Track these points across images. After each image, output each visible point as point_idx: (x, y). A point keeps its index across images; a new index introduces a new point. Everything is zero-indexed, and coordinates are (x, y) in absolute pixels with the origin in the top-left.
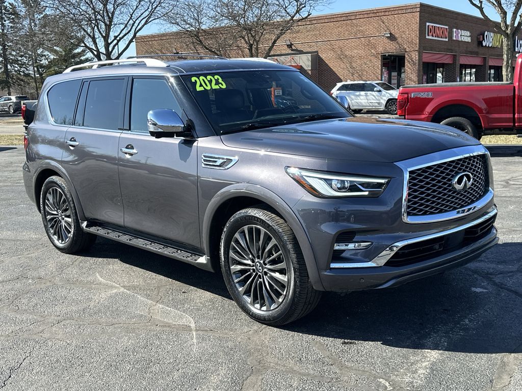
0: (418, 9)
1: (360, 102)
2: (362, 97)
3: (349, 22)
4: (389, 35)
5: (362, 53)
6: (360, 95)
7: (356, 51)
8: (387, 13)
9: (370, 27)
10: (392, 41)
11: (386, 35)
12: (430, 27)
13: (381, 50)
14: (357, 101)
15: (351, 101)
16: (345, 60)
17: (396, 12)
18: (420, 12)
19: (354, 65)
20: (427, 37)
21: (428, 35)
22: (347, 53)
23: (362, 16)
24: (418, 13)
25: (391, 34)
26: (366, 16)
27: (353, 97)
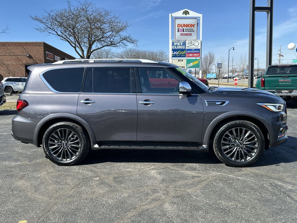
0: (43, 45)
1: (19, 88)
2: (20, 85)
3: (5, 47)
4: (28, 56)
5: (14, 63)
6: (19, 84)
7: (10, 62)
8: (26, 45)
9: (18, 51)
10: (30, 58)
11: (27, 56)
12: (48, 54)
13: (24, 62)
14: (18, 87)
15: (14, 87)
16: (4, 66)
17: (32, 45)
18: (44, 46)
19: (10, 69)
20: (47, 58)
21: (47, 57)
22: (5, 63)
23: (12, 45)
24: (43, 47)
25: (29, 55)
26: (15, 45)
27: (15, 85)
